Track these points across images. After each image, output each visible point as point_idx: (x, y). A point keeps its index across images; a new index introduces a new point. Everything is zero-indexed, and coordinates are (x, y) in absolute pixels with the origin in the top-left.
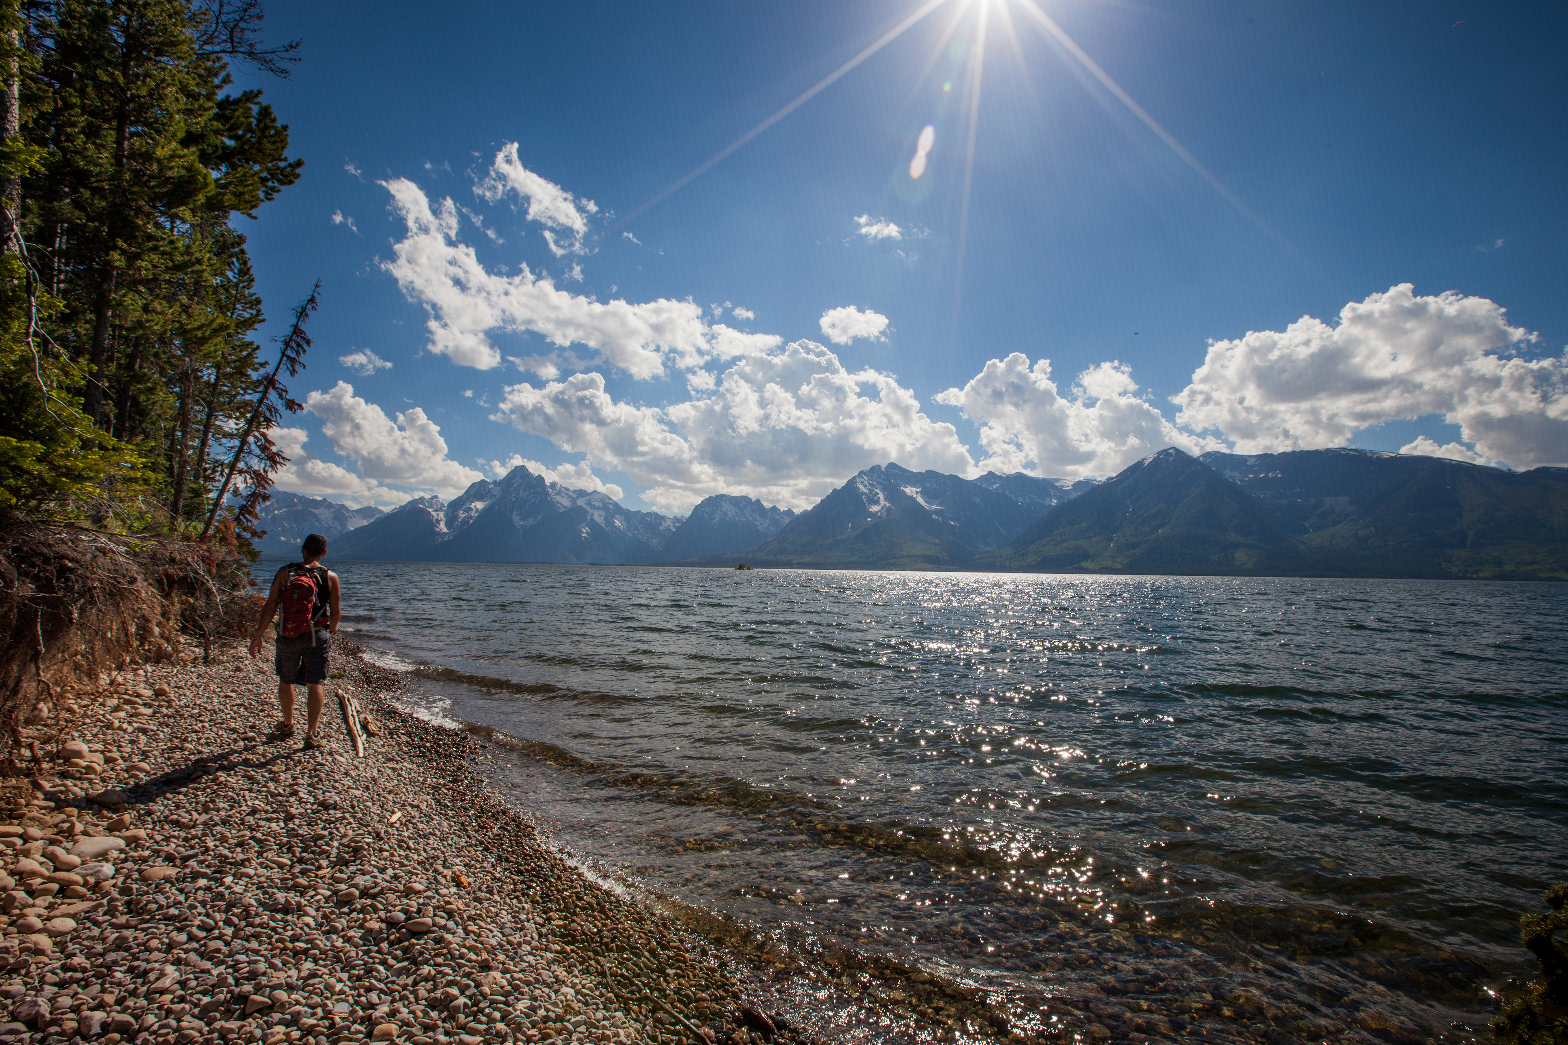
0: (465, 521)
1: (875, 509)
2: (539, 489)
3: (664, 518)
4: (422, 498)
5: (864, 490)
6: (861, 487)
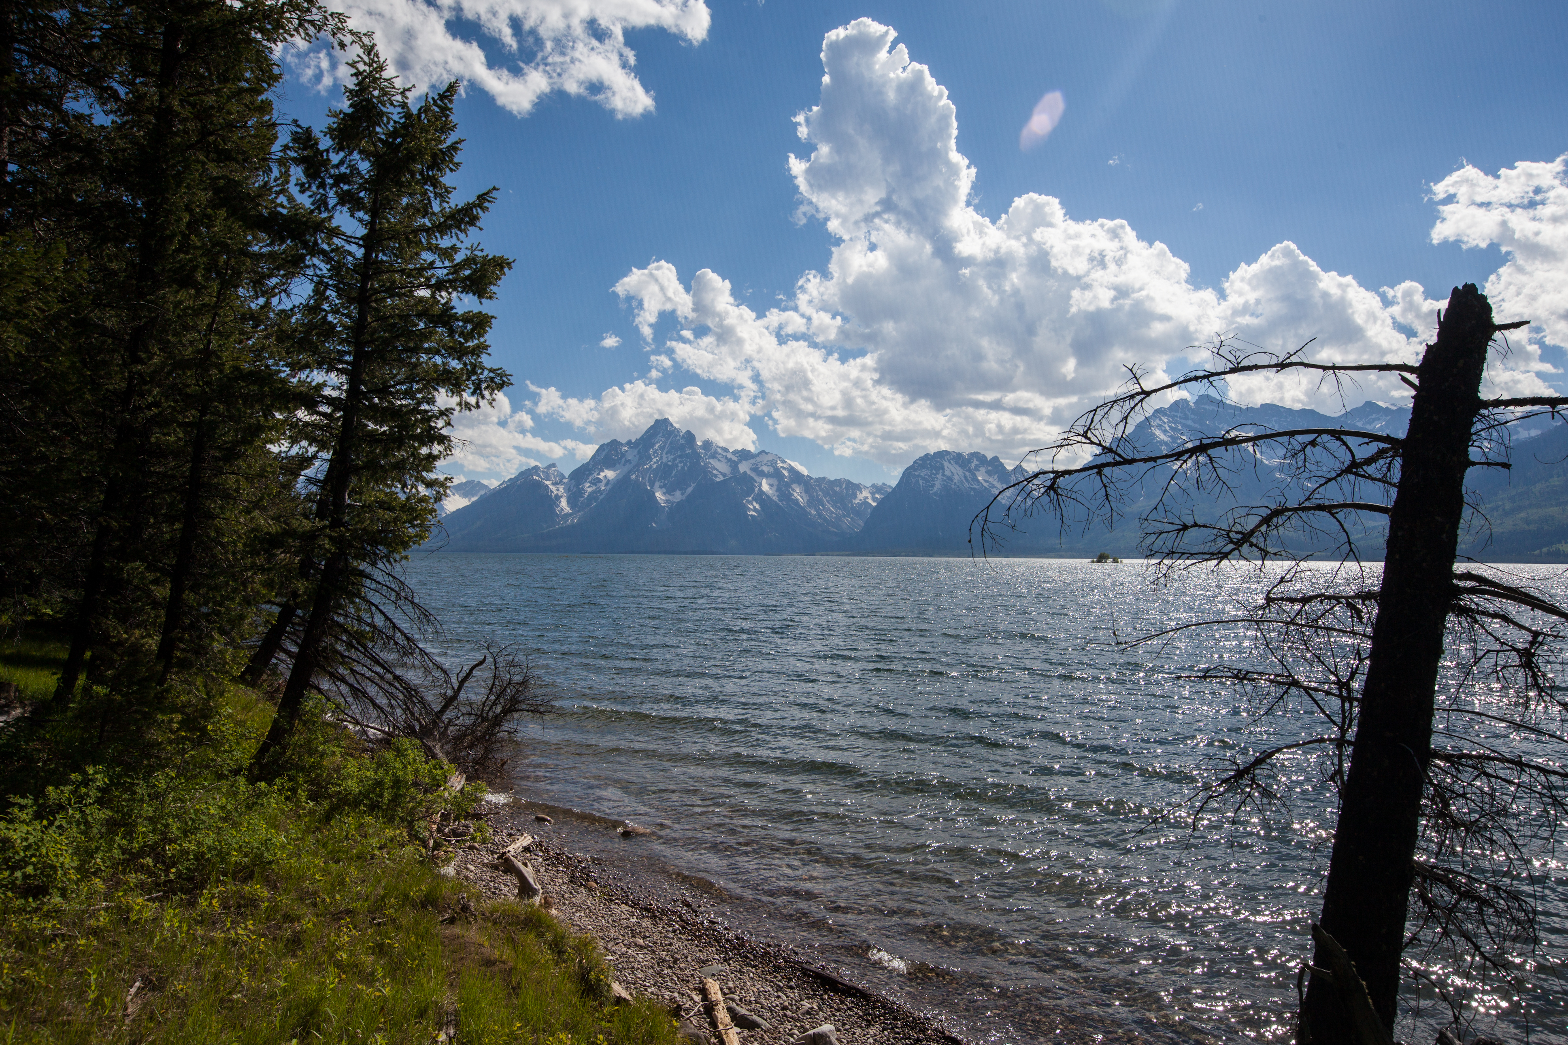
0: (592, 498)
2: (688, 451)
3: (858, 487)
4: (536, 468)
5: (1163, 437)
6: (1158, 432)
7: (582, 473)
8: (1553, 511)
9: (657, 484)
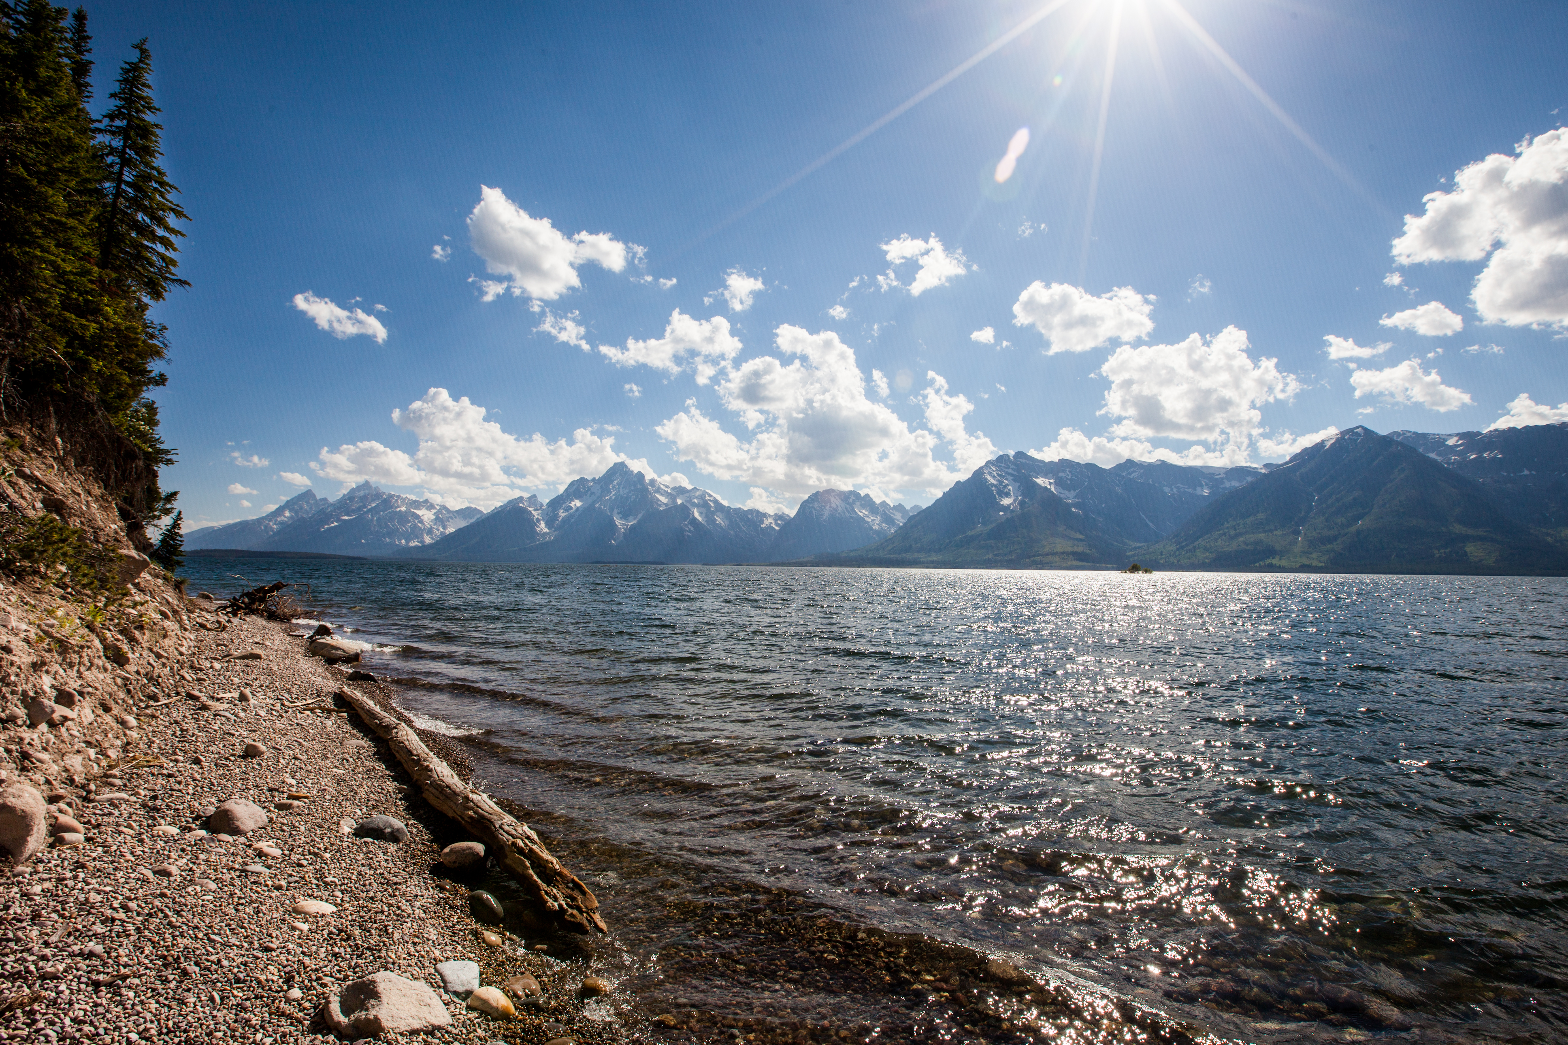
0: (566, 520)
1: (1006, 501)
2: (639, 487)
3: (765, 515)
4: (521, 498)
5: (993, 481)
6: (989, 478)
7: (557, 503)
8: (1262, 536)
9: (616, 511)
